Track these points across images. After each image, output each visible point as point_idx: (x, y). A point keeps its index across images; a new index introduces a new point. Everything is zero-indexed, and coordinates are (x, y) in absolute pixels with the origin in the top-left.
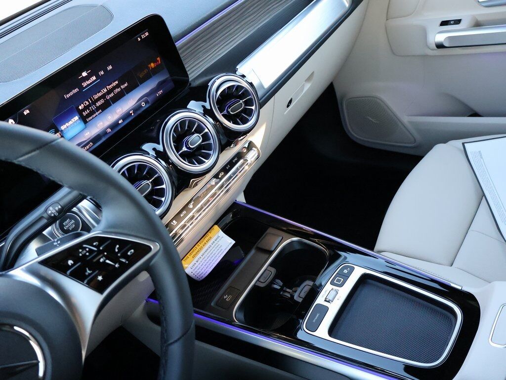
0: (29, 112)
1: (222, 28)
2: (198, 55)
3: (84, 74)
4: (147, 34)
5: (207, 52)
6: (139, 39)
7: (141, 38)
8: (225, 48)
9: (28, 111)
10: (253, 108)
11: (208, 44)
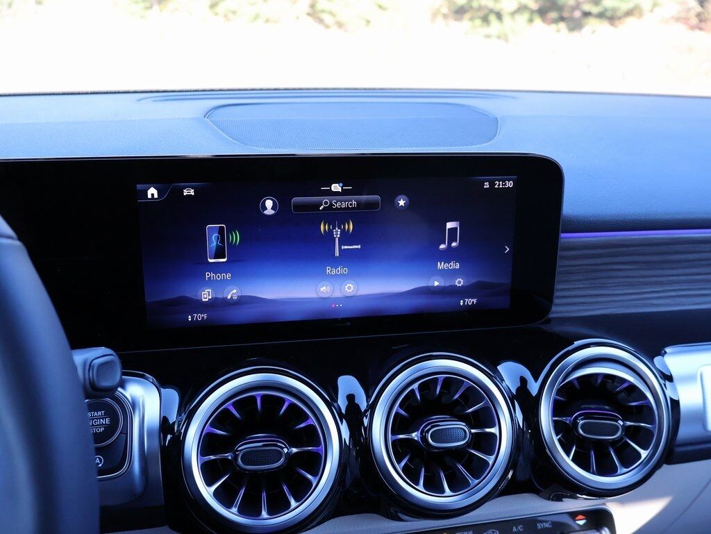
0: (193, 194)
1: (695, 260)
2: (604, 281)
3: (336, 187)
4: (510, 184)
5: (631, 285)
6: (487, 185)
7: (492, 184)
8: (678, 300)
9: (192, 192)
10: (644, 454)
11: (644, 273)
